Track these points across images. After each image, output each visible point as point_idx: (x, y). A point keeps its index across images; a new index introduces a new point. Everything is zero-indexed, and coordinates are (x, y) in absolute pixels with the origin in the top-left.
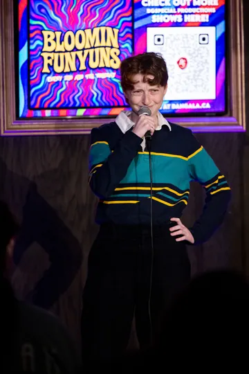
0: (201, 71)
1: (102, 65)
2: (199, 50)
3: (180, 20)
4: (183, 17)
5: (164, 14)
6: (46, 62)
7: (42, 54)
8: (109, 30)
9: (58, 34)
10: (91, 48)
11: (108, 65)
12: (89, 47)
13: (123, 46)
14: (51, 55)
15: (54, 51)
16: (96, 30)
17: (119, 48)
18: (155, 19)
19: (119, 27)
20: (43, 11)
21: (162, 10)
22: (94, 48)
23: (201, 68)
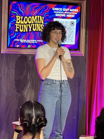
0: (71, 34)
1: (37, 30)
2: (70, 27)
3: (65, 16)
4: (66, 15)
5: (60, 14)
6: (17, 27)
7: (15, 25)
8: (41, 17)
9: (22, 17)
10: (34, 23)
11: (39, 30)
12: (33, 23)
13: (45, 24)
14: (19, 25)
15: (20, 24)
16: (36, 17)
17: (44, 24)
18: (56, 15)
19: (44, 16)
20: (16, 8)
21: (59, 12)
22: (35, 23)
23: (71, 33)
